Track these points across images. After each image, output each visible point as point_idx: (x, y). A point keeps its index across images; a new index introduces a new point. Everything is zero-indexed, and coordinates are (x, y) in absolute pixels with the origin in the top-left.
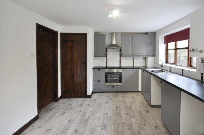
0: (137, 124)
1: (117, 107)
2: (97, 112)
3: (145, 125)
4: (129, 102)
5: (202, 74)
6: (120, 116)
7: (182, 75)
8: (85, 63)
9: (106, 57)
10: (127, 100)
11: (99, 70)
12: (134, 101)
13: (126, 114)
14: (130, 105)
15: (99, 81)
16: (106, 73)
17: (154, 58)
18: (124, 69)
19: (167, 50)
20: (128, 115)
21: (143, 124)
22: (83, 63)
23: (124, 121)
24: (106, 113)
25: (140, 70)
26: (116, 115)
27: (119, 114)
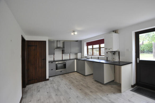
0: (65, 100)
1: (47, 93)
2: (31, 101)
3: (70, 98)
4: (57, 86)
5: (107, 57)
6: (51, 98)
7: (98, 59)
8: (45, 59)
9: (53, 55)
10: (54, 85)
11: (52, 63)
12: (59, 84)
13: (56, 95)
14: (57, 88)
15: (52, 70)
16: (56, 64)
17: (81, 53)
18: (67, 61)
19: (88, 49)
20: (57, 95)
21: (69, 98)
22: (44, 59)
23: (55, 100)
24: (39, 100)
25: (75, 60)
26: (47, 99)
27: (50, 97)
